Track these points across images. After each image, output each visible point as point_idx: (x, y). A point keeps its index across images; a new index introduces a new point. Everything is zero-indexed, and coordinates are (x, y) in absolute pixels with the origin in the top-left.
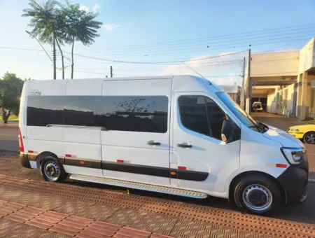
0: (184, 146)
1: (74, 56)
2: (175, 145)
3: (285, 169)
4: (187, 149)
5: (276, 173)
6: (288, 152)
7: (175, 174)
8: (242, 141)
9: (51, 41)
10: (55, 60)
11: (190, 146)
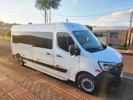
0: (59, 56)
1: (51, 14)
2: (55, 55)
3: (100, 73)
4: (59, 57)
5: (95, 74)
6: (102, 64)
7: (55, 68)
8: (81, 56)
9: (44, 9)
10: (45, 17)
11: (60, 56)
